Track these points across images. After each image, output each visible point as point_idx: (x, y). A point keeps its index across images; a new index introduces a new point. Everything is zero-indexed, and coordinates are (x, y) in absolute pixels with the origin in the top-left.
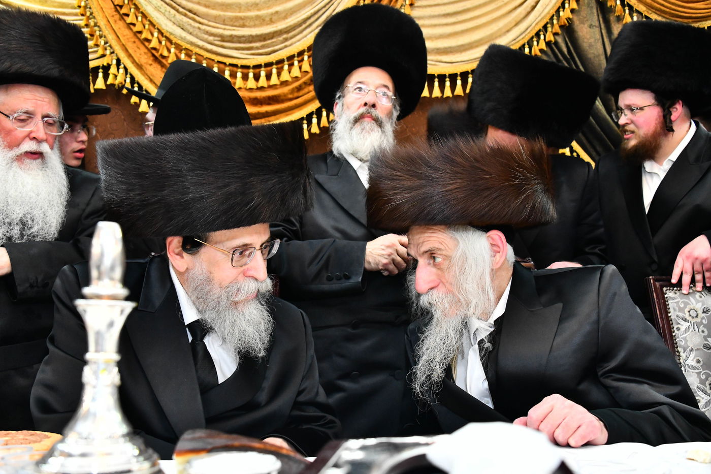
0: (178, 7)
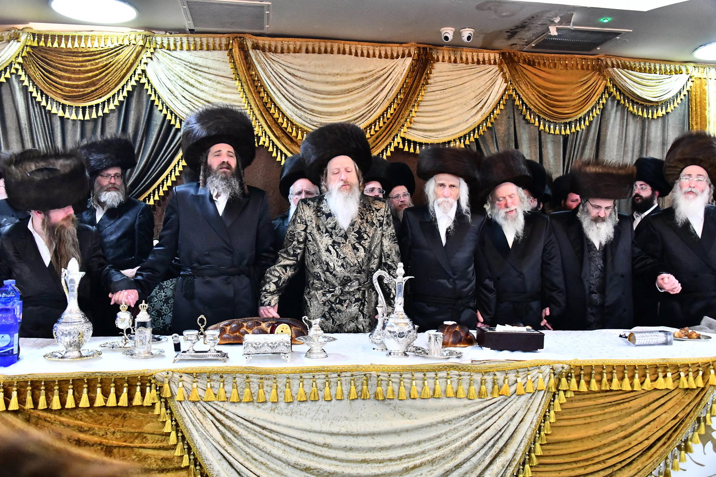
0: (297, 105)
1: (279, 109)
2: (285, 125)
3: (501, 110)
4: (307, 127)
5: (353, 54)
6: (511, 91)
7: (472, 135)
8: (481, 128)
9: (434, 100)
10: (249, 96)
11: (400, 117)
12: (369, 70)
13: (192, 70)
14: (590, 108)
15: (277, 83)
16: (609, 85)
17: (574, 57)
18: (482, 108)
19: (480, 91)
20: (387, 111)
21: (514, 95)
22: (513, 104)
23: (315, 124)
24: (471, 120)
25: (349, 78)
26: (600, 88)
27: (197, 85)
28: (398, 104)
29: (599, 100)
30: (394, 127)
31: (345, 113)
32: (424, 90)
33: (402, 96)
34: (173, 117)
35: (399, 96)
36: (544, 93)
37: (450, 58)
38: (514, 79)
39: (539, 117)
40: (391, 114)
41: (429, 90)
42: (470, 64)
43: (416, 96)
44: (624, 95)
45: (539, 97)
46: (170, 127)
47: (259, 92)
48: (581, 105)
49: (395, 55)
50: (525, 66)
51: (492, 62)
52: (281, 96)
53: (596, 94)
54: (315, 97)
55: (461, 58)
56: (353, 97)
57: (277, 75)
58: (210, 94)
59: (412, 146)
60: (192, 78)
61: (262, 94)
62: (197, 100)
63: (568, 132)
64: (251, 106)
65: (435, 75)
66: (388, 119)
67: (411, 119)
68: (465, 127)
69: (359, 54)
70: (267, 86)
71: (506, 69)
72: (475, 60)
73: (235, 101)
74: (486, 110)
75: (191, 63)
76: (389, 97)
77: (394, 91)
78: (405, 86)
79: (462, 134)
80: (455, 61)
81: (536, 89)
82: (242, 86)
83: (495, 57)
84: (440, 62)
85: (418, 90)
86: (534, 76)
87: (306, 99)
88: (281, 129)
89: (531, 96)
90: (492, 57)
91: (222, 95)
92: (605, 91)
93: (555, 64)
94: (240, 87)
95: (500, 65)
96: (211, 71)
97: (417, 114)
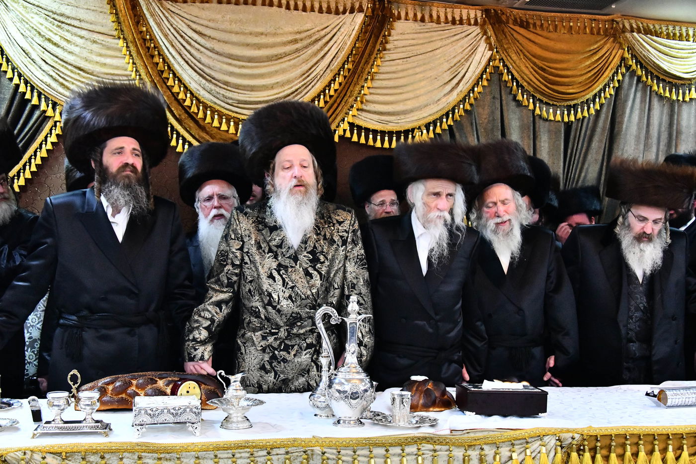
0: (205, 75)
1: (180, 81)
2: (188, 103)
3: (483, 87)
4: (219, 105)
5: (284, 7)
6: (497, 61)
7: (445, 120)
8: (457, 111)
9: (394, 72)
10: (138, 62)
11: (348, 94)
12: (306, 28)
13: (56, 23)
14: (601, 87)
15: (178, 44)
16: (627, 55)
17: (581, 17)
18: (458, 84)
19: (455, 61)
20: (329, 85)
21: (501, 68)
22: (500, 80)
23: (230, 101)
24: (444, 100)
25: (278, 40)
26: (615, 60)
27: (63, 43)
28: (345, 77)
29: (613, 76)
30: (339, 109)
31: (272, 88)
32: (381, 58)
33: (350, 66)
34: (29, 88)
35: (346, 66)
36: (541, 65)
37: (415, 15)
38: (502, 46)
39: (534, 97)
40: (336, 91)
41: (387, 58)
42: (443, 24)
43: (369, 66)
44: (647, 70)
45: (535, 71)
46: (24, 102)
47: (152, 57)
48: (591, 82)
49: (341, 9)
50: (517, 28)
51: (472, 22)
52: (182, 62)
53: (609, 68)
54: (230, 64)
55: (431, 16)
56: (284, 66)
57: (178, 32)
58: (81, 58)
59: (363, 134)
60: (56, 34)
61: (156, 59)
62: (63, 66)
63: (572, 118)
64: (140, 75)
65: (395, 38)
66: (331, 97)
67: (362, 98)
68: (435, 110)
69: (292, 7)
70: (164, 48)
71: (490, 32)
72: (450, 18)
73: (117, 68)
74: (464, 87)
75: (55, 13)
76: (332, 67)
77: (340, 59)
78: (354, 52)
79: (431, 119)
80: (423, 20)
81: (530, 59)
82: (127, 47)
83: (476, 15)
84: (402, 21)
85: (373, 57)
86: (527, 42)
87: (219, 67)
88: (183, 107)
89: (524, 69)
90: (472, 15)
91: (98, 59)
92: (621, 63)
93: (556, 26)
94: (124, 49)
95: (482, 26)
96: (83, 25)
97: (372, 91)
